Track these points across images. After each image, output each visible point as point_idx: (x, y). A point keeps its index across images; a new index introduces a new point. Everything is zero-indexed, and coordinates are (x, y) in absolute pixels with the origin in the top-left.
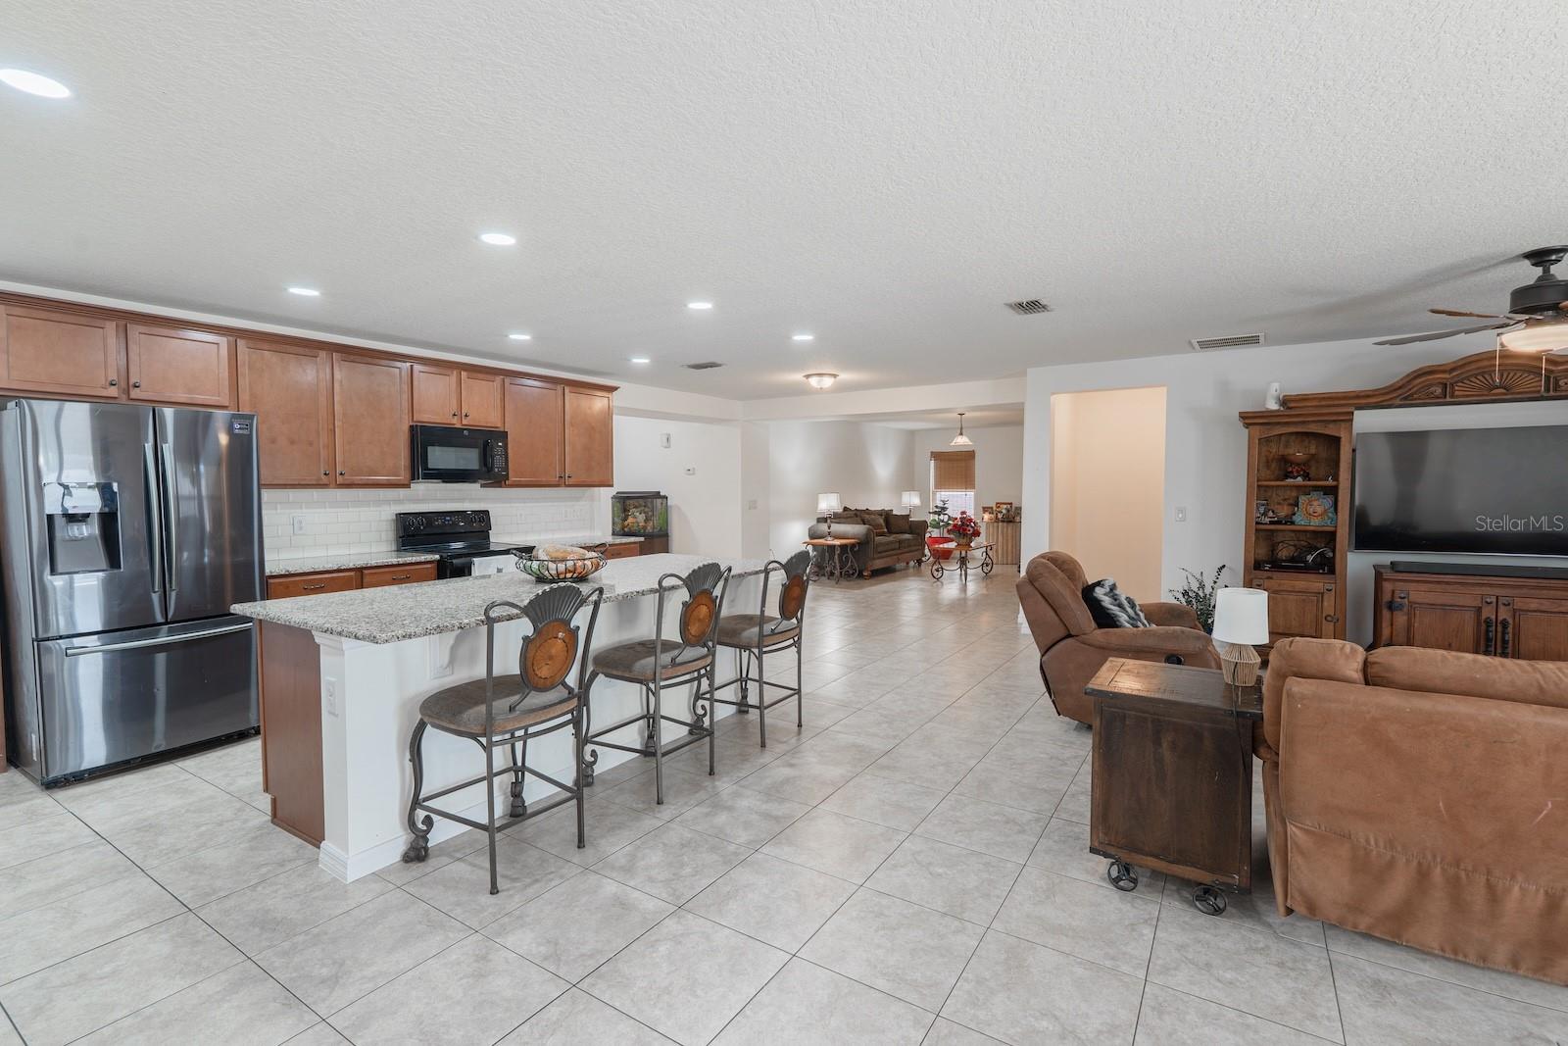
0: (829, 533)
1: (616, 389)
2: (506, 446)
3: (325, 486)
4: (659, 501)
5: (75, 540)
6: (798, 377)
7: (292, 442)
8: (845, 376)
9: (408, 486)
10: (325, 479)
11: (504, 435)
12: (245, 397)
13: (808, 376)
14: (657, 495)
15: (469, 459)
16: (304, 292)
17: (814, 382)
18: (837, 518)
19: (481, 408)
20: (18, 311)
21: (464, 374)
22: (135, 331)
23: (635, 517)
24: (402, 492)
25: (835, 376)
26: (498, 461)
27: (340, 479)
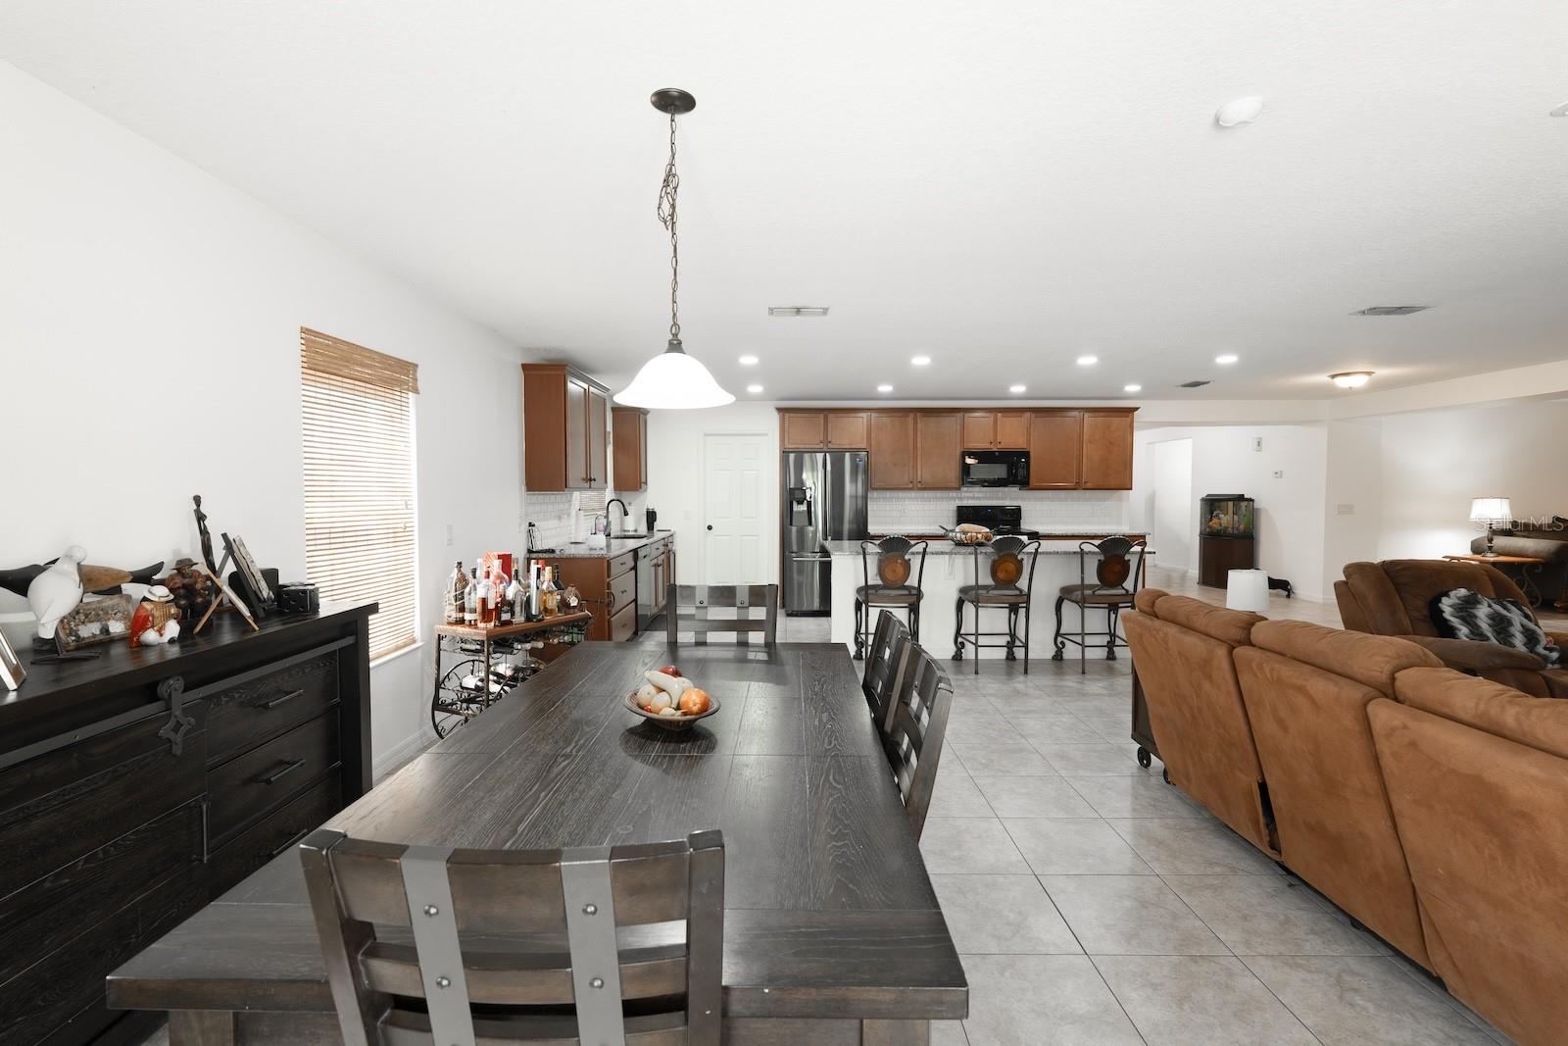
0: (1490, 548)
1: (1137, 409)
2: (1028, 462)
3: (911, 489)
4: (1244, 504)
5: (799, 512)
6: (1322, 378)
7: (895, 465)
8: (1383, 372)
9: (959, 489)
10: (911, 486)
11: (1026, 454)
12: (873, 443)
13: (1333, 376)
14: (1241, 498)
15: (999, 471)
16: (885, 389)
17: (1342, 383)
18: (1514, 530)
19: (1011, 436)
20: (792, 415)
21: (999, 415)
22: (831, 416)
23: (1219, 519)
24: (953, 494)
25: (1369, 373)
26: (1021, 472)
27: (919, 485)
